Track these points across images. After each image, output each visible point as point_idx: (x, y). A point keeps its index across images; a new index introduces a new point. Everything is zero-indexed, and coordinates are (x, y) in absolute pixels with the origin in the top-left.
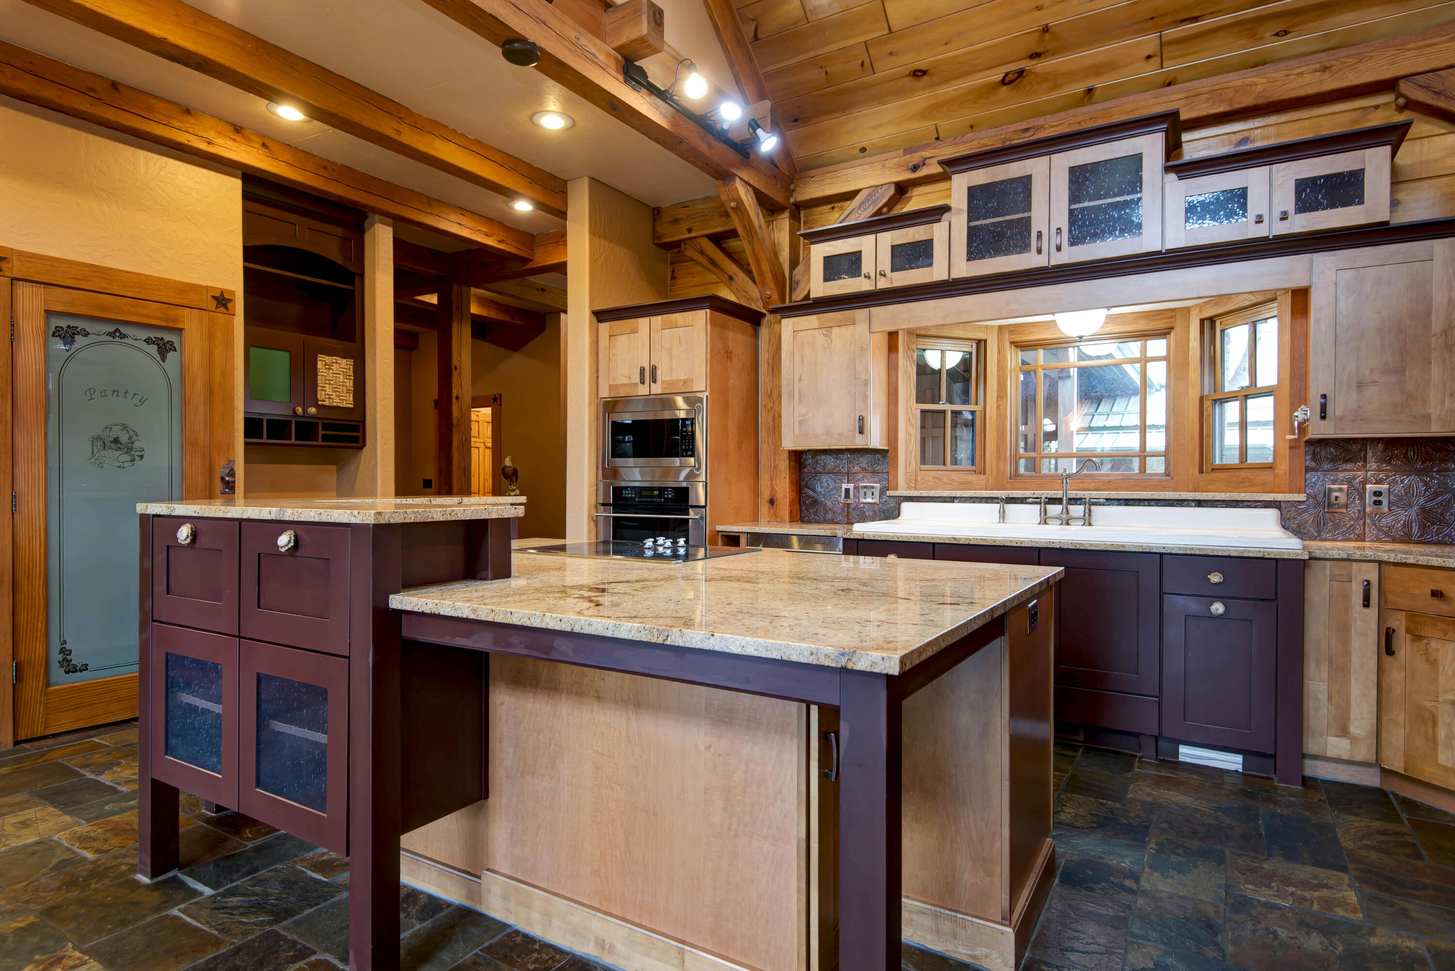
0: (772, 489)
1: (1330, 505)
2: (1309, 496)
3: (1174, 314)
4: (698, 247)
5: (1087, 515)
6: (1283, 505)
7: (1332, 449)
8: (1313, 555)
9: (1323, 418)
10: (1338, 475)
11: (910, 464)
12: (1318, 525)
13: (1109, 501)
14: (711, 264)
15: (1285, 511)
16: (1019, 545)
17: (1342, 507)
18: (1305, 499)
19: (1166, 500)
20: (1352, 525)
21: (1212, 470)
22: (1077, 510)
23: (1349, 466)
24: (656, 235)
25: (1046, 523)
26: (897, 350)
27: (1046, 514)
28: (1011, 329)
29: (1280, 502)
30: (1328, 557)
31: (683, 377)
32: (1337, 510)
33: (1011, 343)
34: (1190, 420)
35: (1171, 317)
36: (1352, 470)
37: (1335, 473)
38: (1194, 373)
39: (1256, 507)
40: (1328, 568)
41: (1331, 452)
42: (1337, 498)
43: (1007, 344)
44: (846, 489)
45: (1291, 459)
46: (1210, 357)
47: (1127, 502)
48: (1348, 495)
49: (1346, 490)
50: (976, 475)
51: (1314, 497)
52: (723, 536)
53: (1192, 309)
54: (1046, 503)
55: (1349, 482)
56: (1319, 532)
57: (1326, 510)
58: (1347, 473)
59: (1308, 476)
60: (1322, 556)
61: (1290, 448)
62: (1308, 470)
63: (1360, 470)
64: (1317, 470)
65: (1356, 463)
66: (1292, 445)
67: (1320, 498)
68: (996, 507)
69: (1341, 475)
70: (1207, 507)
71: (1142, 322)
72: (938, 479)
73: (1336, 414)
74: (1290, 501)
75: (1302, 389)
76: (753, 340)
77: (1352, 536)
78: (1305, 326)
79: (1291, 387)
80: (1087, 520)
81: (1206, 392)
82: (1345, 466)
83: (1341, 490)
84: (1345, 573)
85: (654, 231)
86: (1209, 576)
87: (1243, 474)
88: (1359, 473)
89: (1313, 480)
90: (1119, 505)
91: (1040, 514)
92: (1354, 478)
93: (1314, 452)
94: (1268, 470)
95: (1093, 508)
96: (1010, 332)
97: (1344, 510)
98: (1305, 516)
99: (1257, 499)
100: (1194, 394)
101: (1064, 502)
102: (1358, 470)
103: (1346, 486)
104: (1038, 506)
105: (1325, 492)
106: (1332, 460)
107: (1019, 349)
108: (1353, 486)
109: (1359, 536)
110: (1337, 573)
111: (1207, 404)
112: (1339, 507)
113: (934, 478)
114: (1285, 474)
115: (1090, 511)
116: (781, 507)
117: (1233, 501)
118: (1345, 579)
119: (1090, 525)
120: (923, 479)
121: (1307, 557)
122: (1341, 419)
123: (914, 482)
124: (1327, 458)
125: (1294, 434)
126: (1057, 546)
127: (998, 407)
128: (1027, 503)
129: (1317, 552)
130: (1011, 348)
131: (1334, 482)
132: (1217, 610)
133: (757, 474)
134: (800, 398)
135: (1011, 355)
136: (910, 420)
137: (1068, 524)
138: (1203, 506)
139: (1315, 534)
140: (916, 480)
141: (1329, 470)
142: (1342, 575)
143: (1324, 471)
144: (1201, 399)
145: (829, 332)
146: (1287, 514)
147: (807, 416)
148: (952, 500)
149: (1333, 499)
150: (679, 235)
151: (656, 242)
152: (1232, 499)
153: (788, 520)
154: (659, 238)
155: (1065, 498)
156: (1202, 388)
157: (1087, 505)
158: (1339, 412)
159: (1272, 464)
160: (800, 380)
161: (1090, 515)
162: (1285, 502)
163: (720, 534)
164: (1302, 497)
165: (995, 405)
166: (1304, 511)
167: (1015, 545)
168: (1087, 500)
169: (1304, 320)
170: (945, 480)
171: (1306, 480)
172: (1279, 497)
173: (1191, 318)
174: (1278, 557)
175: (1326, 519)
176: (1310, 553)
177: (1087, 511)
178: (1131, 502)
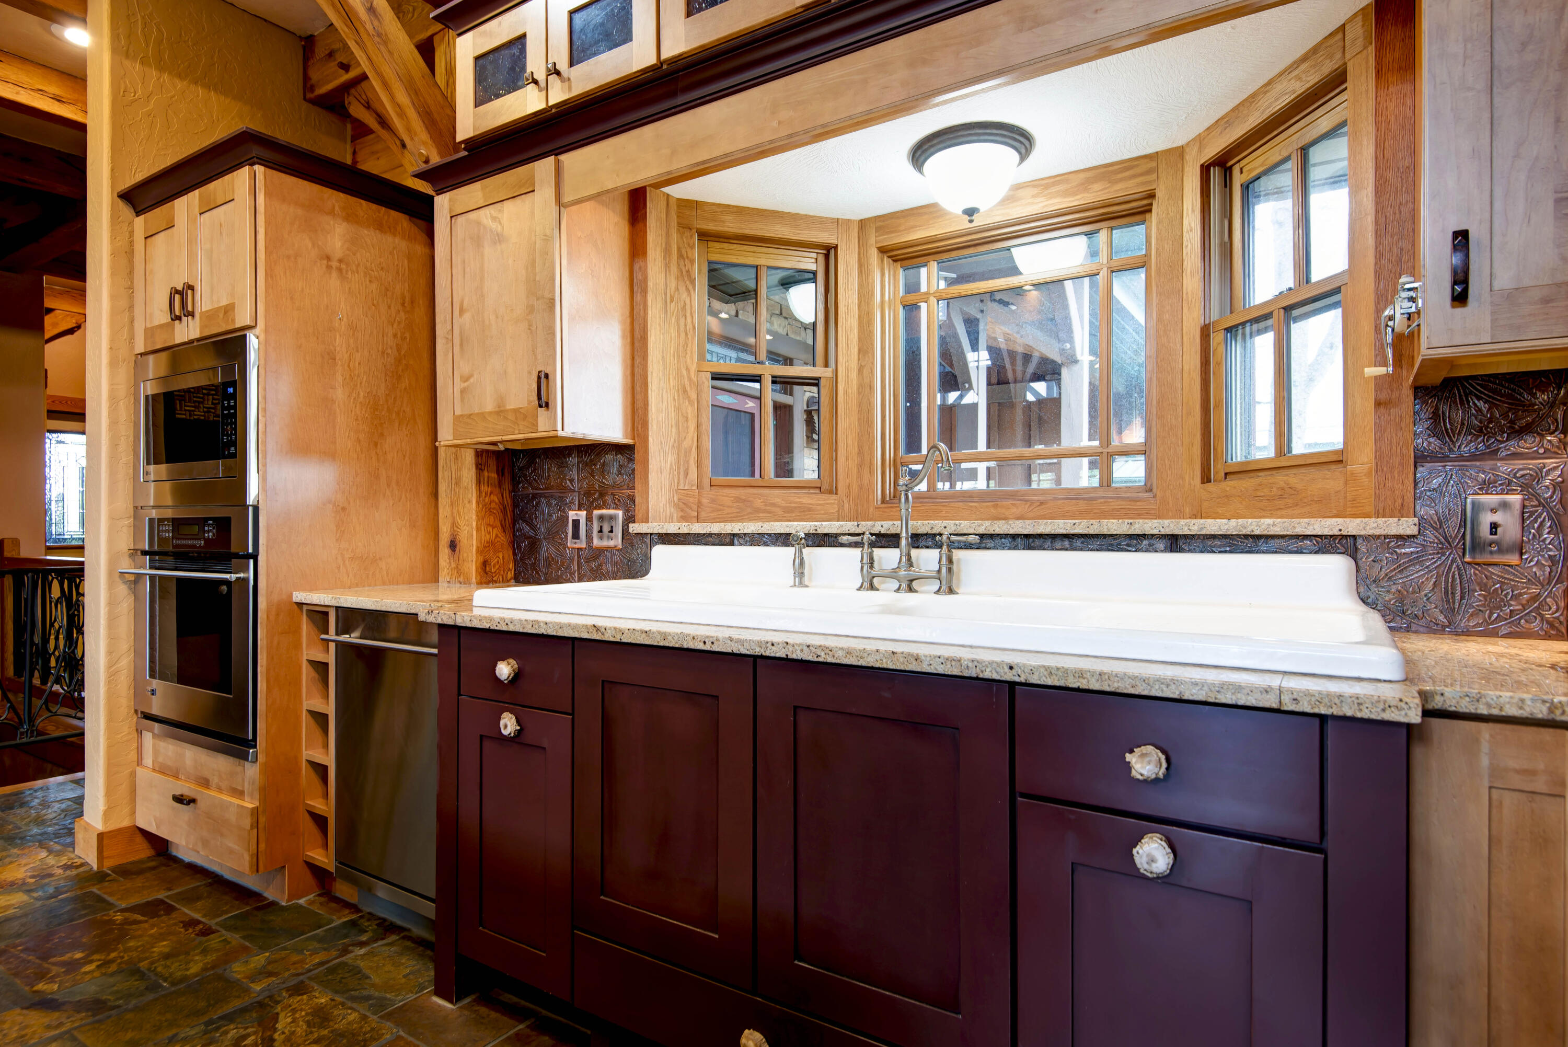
0: (454, 524)
1: (1477, 546)
2: (1422, 524)
3: (1154, 164)
4: (364, 97)
5: (944, 570)
6: (1362, 548)
7: (1480, 404)
8: (1437, 703)
9: (1460, 298)
10: (1495, 468)
11: (686, 473)
12: (1448, 595)
13: (987, 541)
14: (380, 123)
15: (1365, 562)
16: (707, 647)
17: (1509, 550)
18: (1414, 530)
19: (1105, 536)
20: (1535, 598)
21: (1226, 474)
22: (928, 559)
23: (1528, 444)
24: (308, 85)
25: (872, 587)
26: (644, 253)
27: (872, 567)
28: (878, 224)
29: (1354, 537)
30: (1483, 710)
31: (224, 302)
32: (1497, 558)
33: (883, 250)
34: (1185, 375)
35: (1148, 172)
36: (1535, 456)
37: (1488, 464)
38: (1192, 282)
39: (1299, 552)
40: (1485, 747)
41: (1479, 410)
42: (1494, 527)
43: (874, 254)
44: (574, 521)
45: (1380, 430)
46: (1222, 244)
47: (1030, 541)
48: (1523, 520)
49: (1517, 507)
50: (821, 496)
51: (1439, 524)
52: (308, 611)
53: (1187, 150)
54: (873, 545)
55: (1528, 485)
56: (1450, 611)
57: (1468, 559)
58: (1519, 464)
59: (1422, 471)
60: (1465, 706)
61: (1378, 404)
62: (1420, 458)
63: (1555, 455)
64: (1445, 459)
65: (1542, 436)
66: (1384, 396)
67: (1452, 527)
68: (788, 553)
69: (1505, 468)
70: (1190, 551)
71: (1097, 187)
72: (744, 501)
73: (1496, 286)
74: (1378, 537)
75: (1405, 258)
76: (427, 251)
77: (1535, 625)
78: (1409, 101)
79: (1379, 256)
80: (944, 582)
81: (1215, 316)
82: (1514, 446)
83: (1505, 505)
84: (1541, 766)
85: (306, 78)
86: (1128, 757)
87: (1280, 479)
88: (1550, 462)
89: (1435, 483)
90: (1015, 548)
91: (862, 567)
92: (1538, 475)
93: (1437, 408)
94: (1333, 467)
95: (958, 554)
96: (878, 229)
97: (1514, 559)
98: (1416, 573)
99: (1299, 530)
100: (1192, 321)
101: (903, 542)
102: (1548, 454)
103: (1519, 497)
104: (856, 552)
105: (1464, 511)
106: (1481, 431)
107: (898, 264)
108: (1537, 496)
109: (1552, 625)
110: (1512, 764)
111: (1217, 339)
112: (1501, 551)
113: (737, 499)
114: (1370, 473)
115: (950, 561)
116: (465, 555)
117: (1246, 536)
118: (1540, 785)
119: (951, 591)
120: (713, 501)
121: (1415, 717)
122: (1512, 296)
123: (695, 507)
124: (1471, 426)
125: (1385, 365)
126: (781, 654)
127: (860, 371)
128: (842, 545)
129: (1448, 691)
130: (882, 261)
131: (1486, 487)
132: (1152, 860)
133: (435, 495)
134: (461, 345)
135: (883, 275)
136: (685, 391)
137: (911, 589)
138: (1181, 550)
139: (1441, 618)
140: (699, 502)
141: (1473, 457)
142: (1531, 773)
143: (1461, 458)
144: (1205, 332)
145: (500, 211)
146: (1371, 567)
147: (472, 380)
148: (729, 540)
149: (1485, 530)
150: (335, 79)
151: (309, 95)
152: (1244, 532)
153: (474, 580)
154: (312, 88)
155: (904, 534)
156: (1206, 307)
157: (945, 547)
158: (1504, 280)
159: (1341, 452)
160: (462, 311)
161: (950, 570)
162: (1366, 538)
163: (305, 607)
164: (1407, 526)
165: (854, 365)
166: (1416, 560)
167: (701, 646)
168: (944, 537)
169: (1408, 87)
170: (758, 503)
171: (1416, 484)
172: (1352, 526)
173: (1186, 169)
174: (1323, 711)
175: (1470, 581)
176: (1424, 696)
177: (944, 561)
178: (1038, 542)
